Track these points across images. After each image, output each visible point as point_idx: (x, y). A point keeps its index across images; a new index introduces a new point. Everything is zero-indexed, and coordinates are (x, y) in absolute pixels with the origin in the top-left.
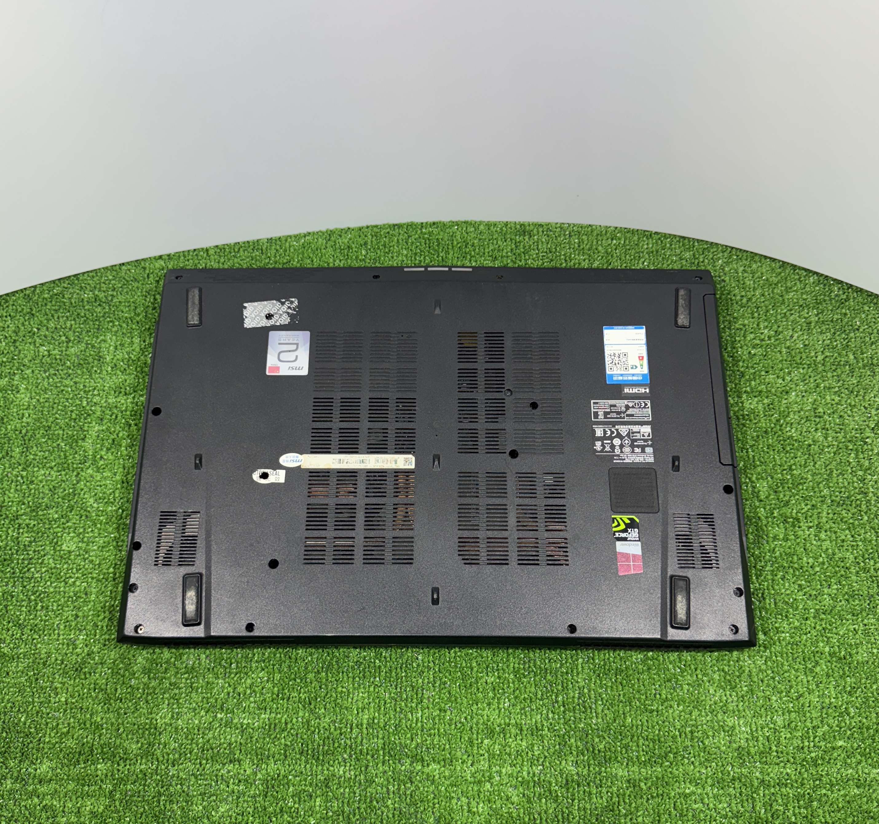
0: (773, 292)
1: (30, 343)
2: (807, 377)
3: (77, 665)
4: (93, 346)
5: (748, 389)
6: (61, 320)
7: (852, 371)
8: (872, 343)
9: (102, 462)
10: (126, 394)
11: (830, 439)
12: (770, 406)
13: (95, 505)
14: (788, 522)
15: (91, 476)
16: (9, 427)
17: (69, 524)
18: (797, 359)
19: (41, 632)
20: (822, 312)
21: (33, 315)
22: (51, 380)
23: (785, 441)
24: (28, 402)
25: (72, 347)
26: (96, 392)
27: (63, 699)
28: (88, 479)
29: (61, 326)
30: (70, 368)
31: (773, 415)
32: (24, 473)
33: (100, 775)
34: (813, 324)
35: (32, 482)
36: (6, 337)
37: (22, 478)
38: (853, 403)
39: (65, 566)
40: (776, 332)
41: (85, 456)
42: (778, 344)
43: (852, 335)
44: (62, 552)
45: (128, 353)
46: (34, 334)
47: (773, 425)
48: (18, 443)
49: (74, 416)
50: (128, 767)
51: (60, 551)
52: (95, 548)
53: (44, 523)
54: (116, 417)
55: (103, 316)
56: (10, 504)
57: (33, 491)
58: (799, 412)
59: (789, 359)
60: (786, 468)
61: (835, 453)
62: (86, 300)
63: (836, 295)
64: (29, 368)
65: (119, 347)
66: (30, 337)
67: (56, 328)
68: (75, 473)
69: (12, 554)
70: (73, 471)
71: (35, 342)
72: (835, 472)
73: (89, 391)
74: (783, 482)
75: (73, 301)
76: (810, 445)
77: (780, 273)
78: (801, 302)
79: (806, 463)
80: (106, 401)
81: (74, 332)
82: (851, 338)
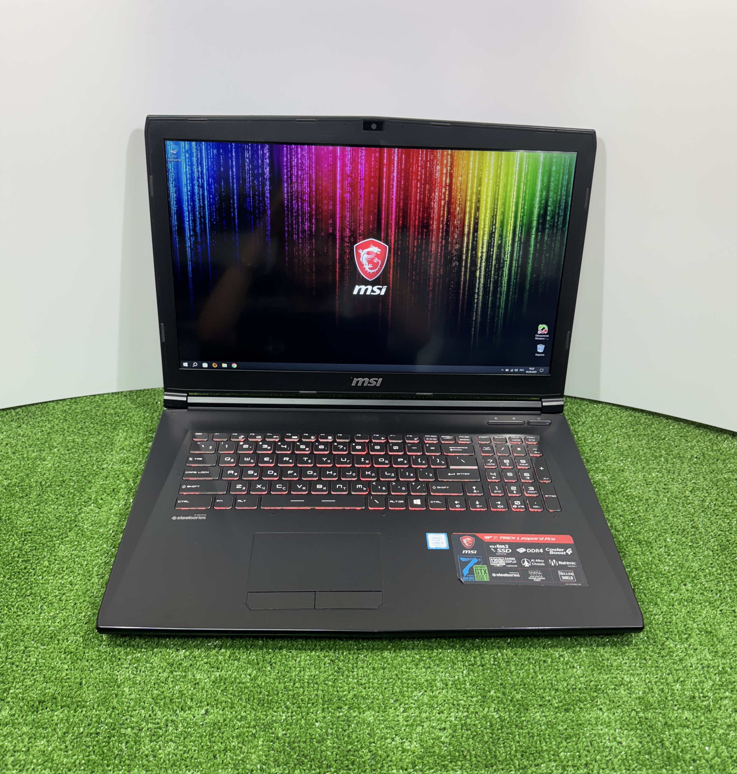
0: (599, 419)
1: (60, 435)
2: (635, 463)
3: (52, 635)
4: (108, 438)
5: (594, 468)
6: (87, 423)
7: (667, 460)
8: (676, 447)
9: (101, 502)
10: (128, 463)
11: (661, 497)
12: (613, 478)
13: (91, 528)
14: (643, 545)
15: (92, 510)
16: (32, 480)
17: (68, 539)
18: (626, 453)
19: (26, 610)
20: (637, 429)
21: (66, 420)
22: (71, 455)
23: (628, 496)
24: (51, 467)
25: (92, 438)
26: (105, 462)
27: (33, 660)
28: (88, 511)
29: (86, 427)
30: (88, 449)
31: (615, 483)
32: (37, 507)
33: (56, 720)
34: (632, 436)
35: (41, 513)
36: (43, 431)
37: (35, 510)
38: (672, 477)
39: (57, 566)
40: (607, 439)
41: (90, 498)
42: (609, 446)
43: (661, 441)
44: (57, 557)
45: (134, 442)
46: (65, 430)
47: (617, 488)
48: (36, 489)
49: (85, 474)
50: (84, 712)
51: (55, 556)
52: (86, 555)
53: (47, 538)
54: (118, 476)
55: (119, 422)
56: (21, 525)
57: (41, 518)
58: (635, 481)
59: (620, 453)
60: (632, 511)
61: (667, 505)
62: (108, 413)
63: (644, 422)
64: (56, 447)
65: (128, 438)
66: (61, 431)
67: (82, 428)
68: (79, 507)
69: (14, 557)
70: (77, 506)
71: (64, 435)
72: (670, 515)
73: (99, 462)
74: (633, 520)
75: (98, 414)
76: (647, 500)
77: (602, 411)
78: (620, 425)
79: (646, 510)
80: (112, 468)
81: (95, 430)
82: (661, 444)
